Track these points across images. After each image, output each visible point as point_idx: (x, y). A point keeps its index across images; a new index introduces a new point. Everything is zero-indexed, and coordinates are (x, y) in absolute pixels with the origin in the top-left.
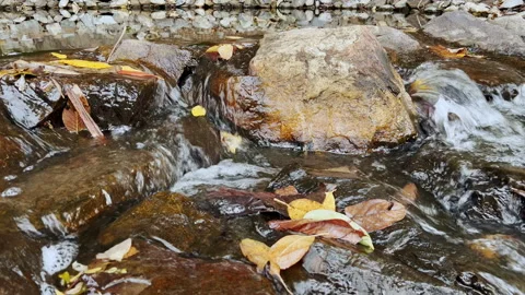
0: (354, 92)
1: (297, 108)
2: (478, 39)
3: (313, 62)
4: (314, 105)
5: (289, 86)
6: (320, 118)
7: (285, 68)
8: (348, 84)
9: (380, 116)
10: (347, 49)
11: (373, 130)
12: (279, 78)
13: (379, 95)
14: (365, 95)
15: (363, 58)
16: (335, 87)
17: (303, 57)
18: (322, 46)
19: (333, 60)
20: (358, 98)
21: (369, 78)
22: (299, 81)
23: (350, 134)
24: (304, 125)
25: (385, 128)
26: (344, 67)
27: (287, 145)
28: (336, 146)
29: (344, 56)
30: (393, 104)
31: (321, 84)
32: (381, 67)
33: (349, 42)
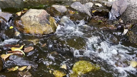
0: (39, 24)
1: (29, 27)
2: (80, 9)
3: (32, 18)
4: (33, 27)
5: (28, 23)
6: (34, 29)
7: (27, 19)
8: (38, 22)
9: (44, 29)
10: (37, 16)
11: (43, 32)
12: (26, 21)
13: (44, 25)
14: (41, 25)
15: (42, 17)
16: (36, 23)
17: (30, 17)
18: (34, 15)
19: (35, 18)
20: (40, 25)
21: (42, 21)
22: (30, 22)
23: (39, 32)
24: (31, 30)
25: (46, 31)
26: (37, 19)
27: (28, 34)
28: (37, 35)
29: (37, 17)
30: (48, 26)
31: (33, 22)
32: (46, 19)
33: (39, 14)
